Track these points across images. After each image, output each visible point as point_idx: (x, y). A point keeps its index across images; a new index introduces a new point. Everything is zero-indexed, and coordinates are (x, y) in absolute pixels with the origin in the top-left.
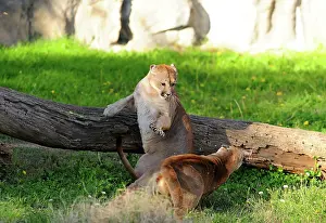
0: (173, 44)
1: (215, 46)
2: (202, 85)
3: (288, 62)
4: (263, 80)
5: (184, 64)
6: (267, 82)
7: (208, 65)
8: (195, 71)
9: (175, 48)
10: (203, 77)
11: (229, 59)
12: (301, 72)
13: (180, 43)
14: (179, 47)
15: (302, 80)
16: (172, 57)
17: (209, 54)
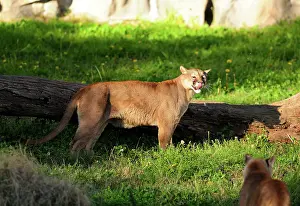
0: (38, 15)
1: (77, 17)
2: (65, 53)
3: (143, 32)
4: (121, 49)
5: (49, 33)
6: (124, 50)
7: (71, 35)
8: (59, 39)
9: (40, 19)
10: (66, 45)
11: (90, 29)
12: (155, 41)
13: (45, 14)
14: (44, 18)
15: (155, 48)
16: (38, 27)
17: (71, 25)
